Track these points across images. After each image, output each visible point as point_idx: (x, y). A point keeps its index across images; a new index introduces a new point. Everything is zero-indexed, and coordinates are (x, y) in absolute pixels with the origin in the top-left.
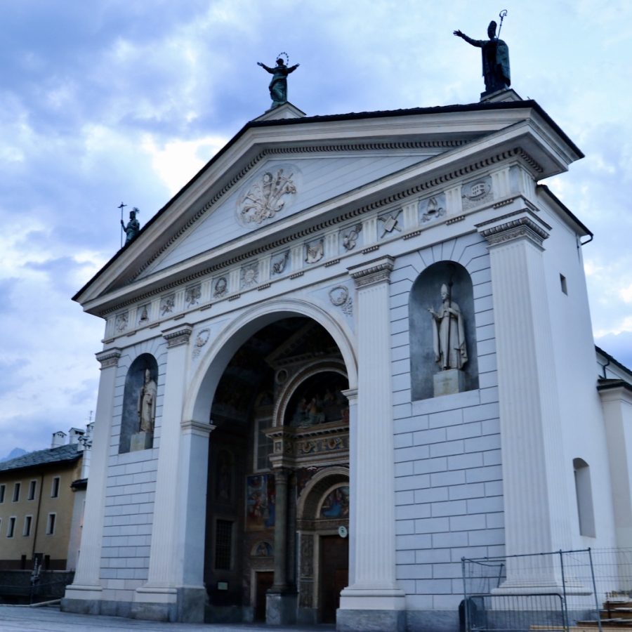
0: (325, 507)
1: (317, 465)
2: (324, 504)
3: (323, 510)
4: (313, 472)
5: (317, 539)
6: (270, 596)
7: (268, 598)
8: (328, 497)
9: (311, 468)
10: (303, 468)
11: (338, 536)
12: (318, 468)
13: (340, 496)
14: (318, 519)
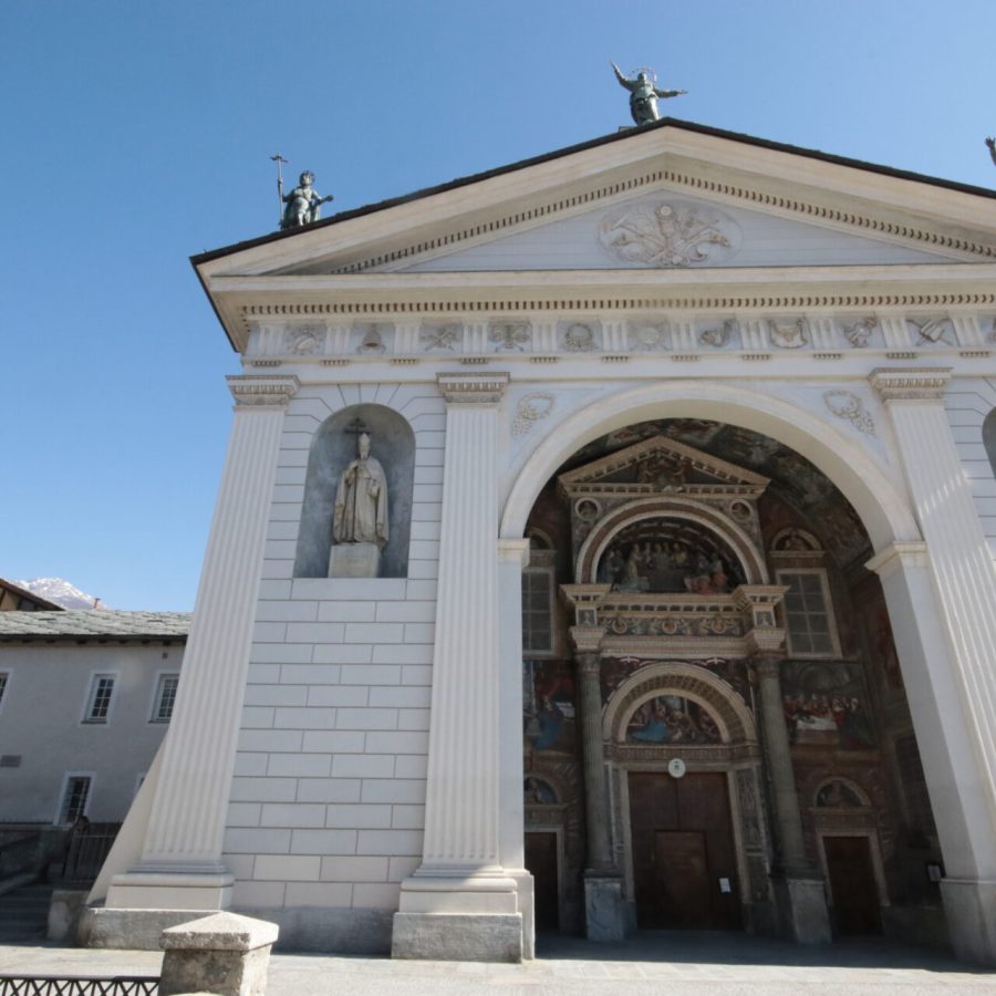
0: (634, 724)
1: (641, 656)
2: (633, 719)
3: (630, 730)
4: (631, 667)
5: (624, 777)
6: (595, 884)
7: (588, 887)
8: (639, 711)
9: (629, 660)
10: (612, 658)
11: (667, 774)
12: (642, 660)
13: (664, 709)
14: (623, 743)
